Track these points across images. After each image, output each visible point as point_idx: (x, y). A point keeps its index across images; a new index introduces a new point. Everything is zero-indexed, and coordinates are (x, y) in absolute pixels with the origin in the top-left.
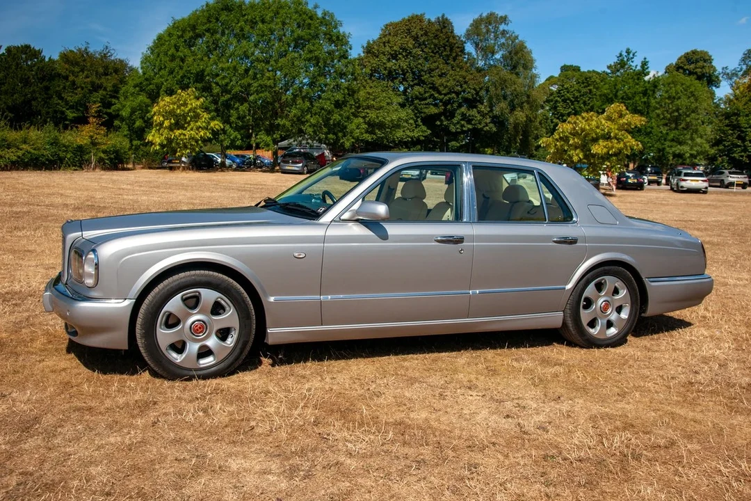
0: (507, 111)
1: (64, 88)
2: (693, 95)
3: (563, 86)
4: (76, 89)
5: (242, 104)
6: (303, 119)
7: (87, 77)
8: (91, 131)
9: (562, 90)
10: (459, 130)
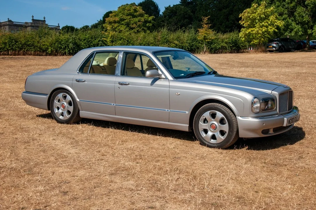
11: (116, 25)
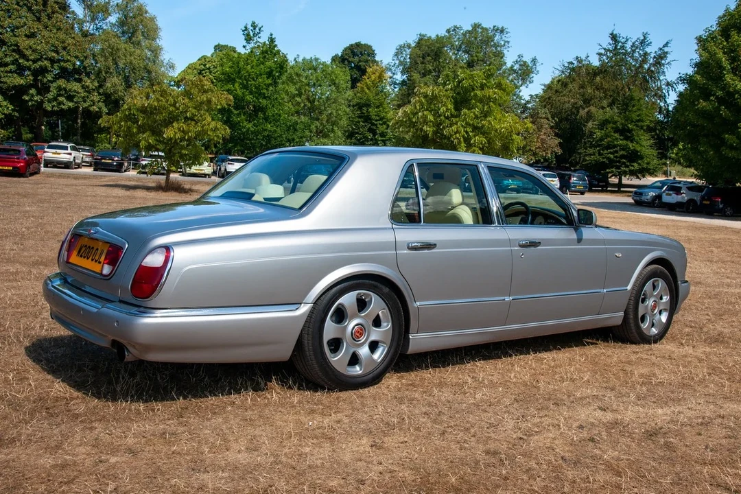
0: (121, 88)
2: (335, 84)
3: (205, 65)
9: (203, 70)
10: (56, 109)
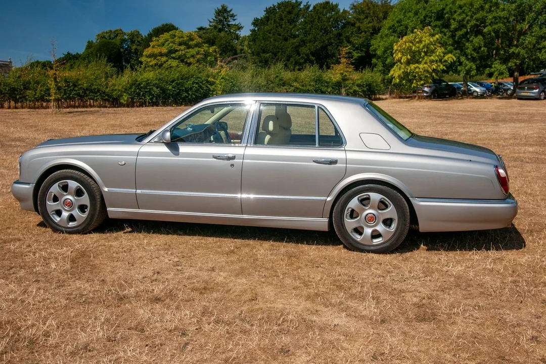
1: (352, 33)
4: (360, 33)
5: (476, 36)
6: (539, 47)
7: (370, 22)
8: (341, 69)
11: (164, 59)
